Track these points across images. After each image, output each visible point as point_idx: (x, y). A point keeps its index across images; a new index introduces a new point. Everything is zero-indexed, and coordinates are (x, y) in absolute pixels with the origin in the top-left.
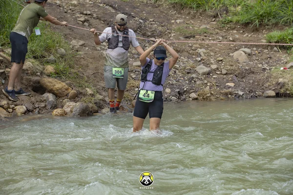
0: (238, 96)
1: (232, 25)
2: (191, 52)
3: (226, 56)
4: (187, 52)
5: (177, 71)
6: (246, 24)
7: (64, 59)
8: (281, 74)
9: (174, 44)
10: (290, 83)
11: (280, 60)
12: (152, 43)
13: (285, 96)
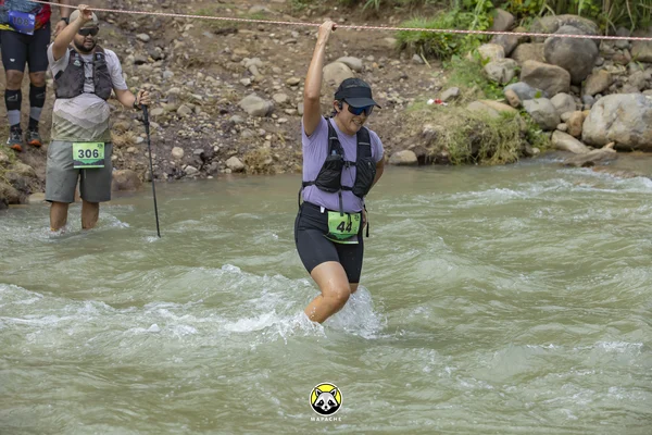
1: (320, 6)
2: (229, 65)
4: (221, 65)
5: (198, 109)
6: (352, 4)
8: (429, 114)
9: (191, 46)
10: (449, 133)
11: (427, 83)
12: (143, 44)
13: (437, 162)
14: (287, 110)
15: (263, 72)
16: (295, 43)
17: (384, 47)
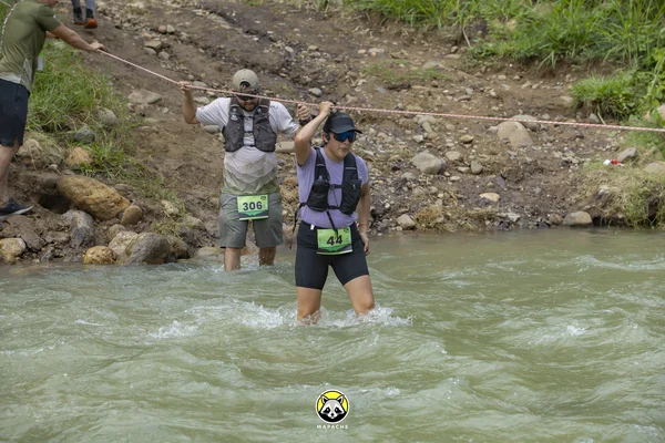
0: (507, 225)
1: (495, 62)
2: (402, 121)
3: (482, 131)
4: (394, 121)
6: (528, 61)
7: (112, 133)
8: (604, 175)
9: (364, 102)
10: (625, 194)
11: (604, 143)
12: (315, 98)
13: (613, 224)
14: (460, 168)
15: (436, 129)
16: (469, 99)
17: (560, 106)
